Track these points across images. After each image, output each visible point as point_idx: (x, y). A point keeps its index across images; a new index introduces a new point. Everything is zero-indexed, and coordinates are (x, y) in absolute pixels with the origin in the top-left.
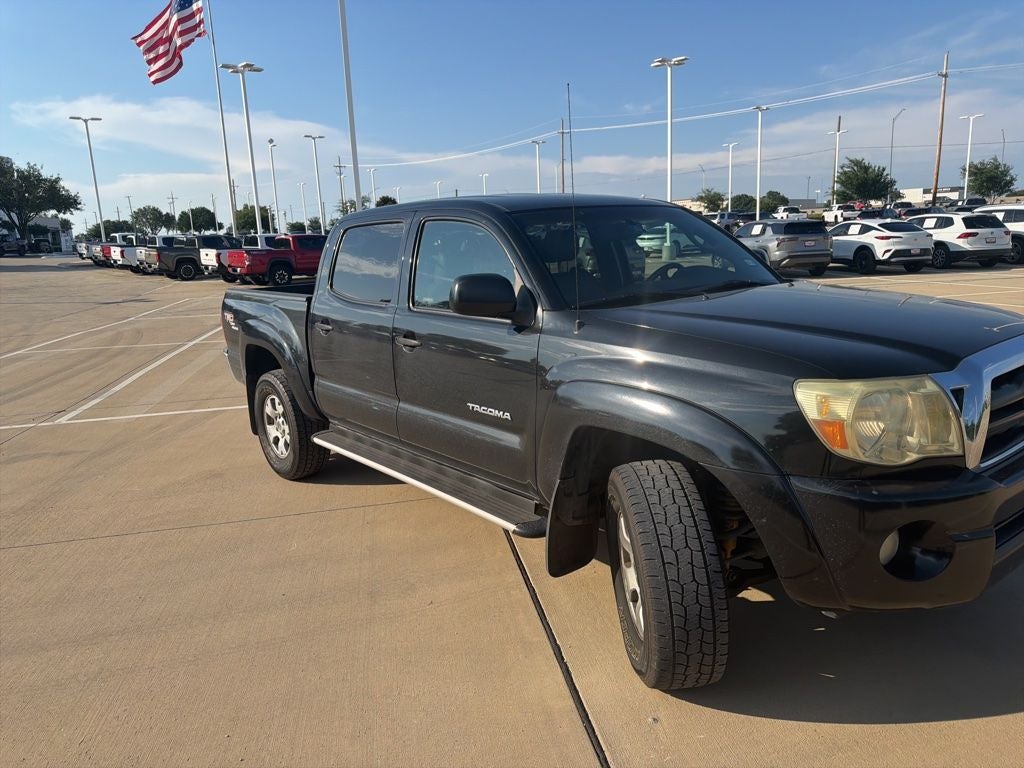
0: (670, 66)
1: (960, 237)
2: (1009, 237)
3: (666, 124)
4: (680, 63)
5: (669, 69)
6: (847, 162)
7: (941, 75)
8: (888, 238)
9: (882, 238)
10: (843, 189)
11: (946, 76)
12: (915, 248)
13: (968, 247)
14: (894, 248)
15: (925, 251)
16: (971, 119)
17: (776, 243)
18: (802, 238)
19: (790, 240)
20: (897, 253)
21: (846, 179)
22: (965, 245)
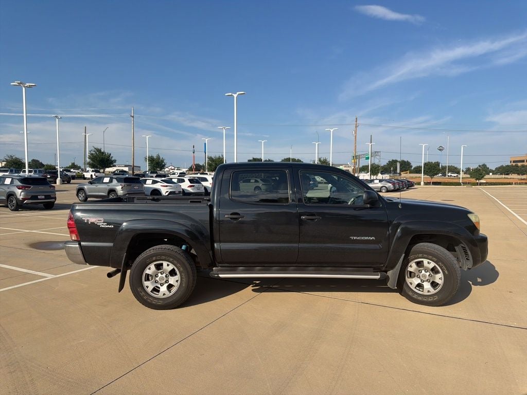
0: (24, 87)
1: (188, 187)
2: (203, 188)
3: (23, 116)
4: (30, 86)
5: (24, 89)
6: (93, 149)
7: (131, 116)
8: (167, 186)
9: (164, 186)
10: (91, 162)
11: (133, 117)
12: (177, 191)
13: (192, 191)
14: (169, 191)
15: (180, 192)
16: (147, 137)
17: (121, 187)
18: (133, 185)
19: (128, 185)
20: (171, 193)
21: (92, 157)
22: (191, 190)
